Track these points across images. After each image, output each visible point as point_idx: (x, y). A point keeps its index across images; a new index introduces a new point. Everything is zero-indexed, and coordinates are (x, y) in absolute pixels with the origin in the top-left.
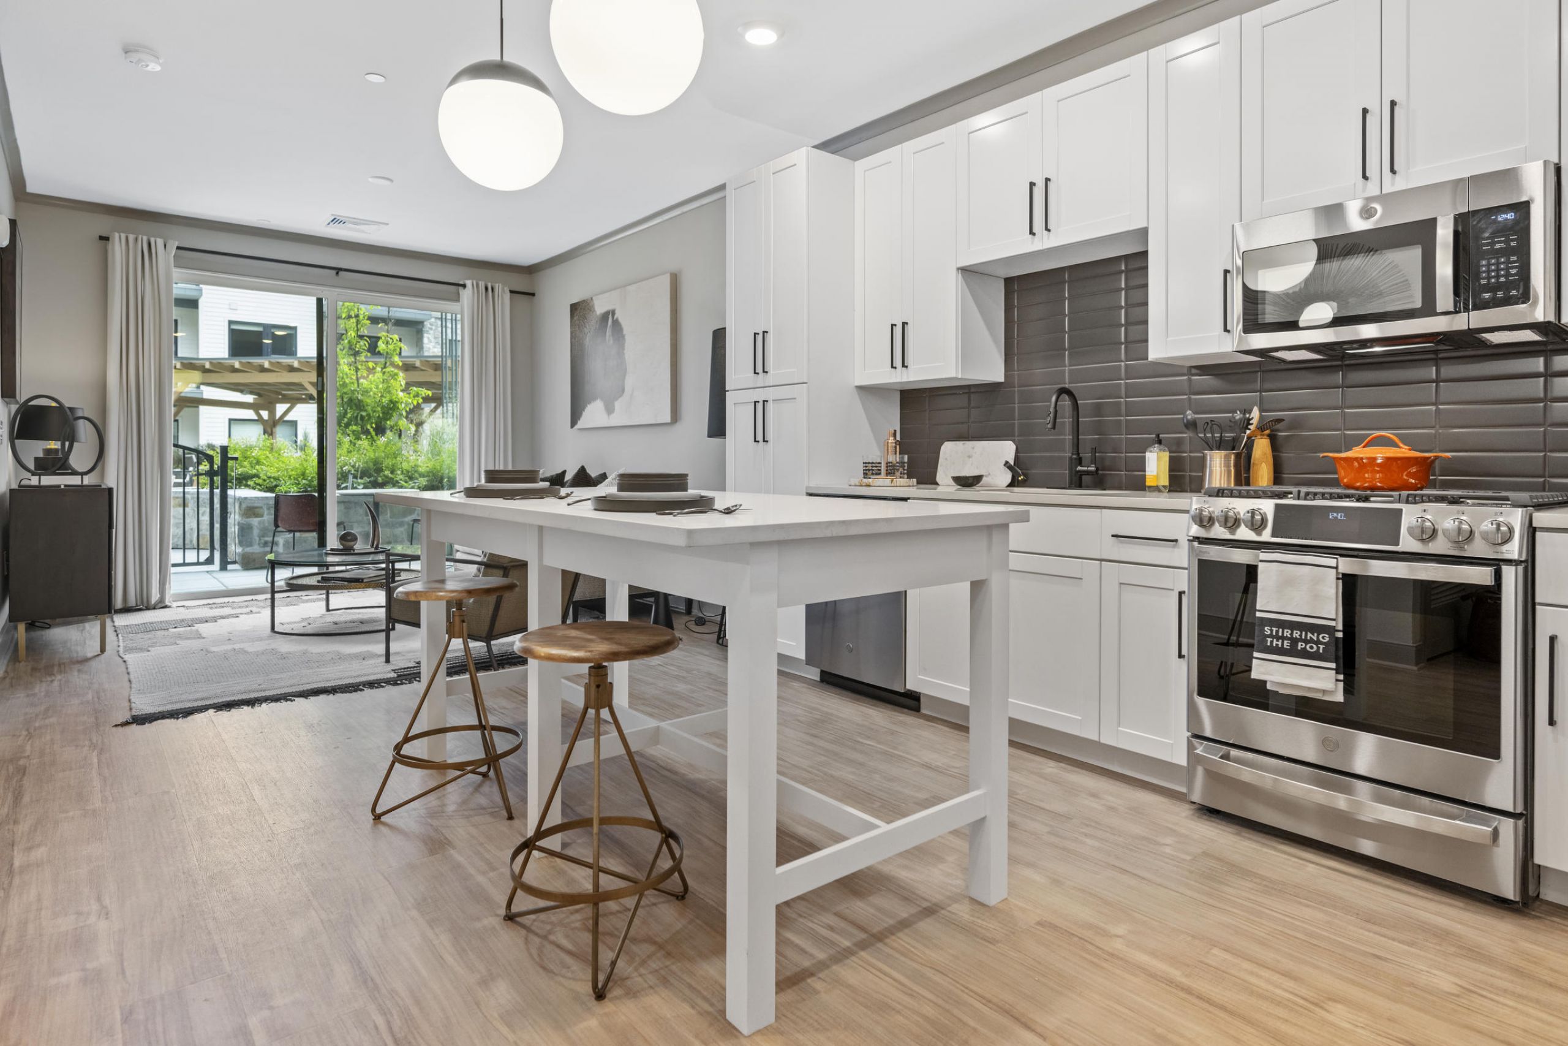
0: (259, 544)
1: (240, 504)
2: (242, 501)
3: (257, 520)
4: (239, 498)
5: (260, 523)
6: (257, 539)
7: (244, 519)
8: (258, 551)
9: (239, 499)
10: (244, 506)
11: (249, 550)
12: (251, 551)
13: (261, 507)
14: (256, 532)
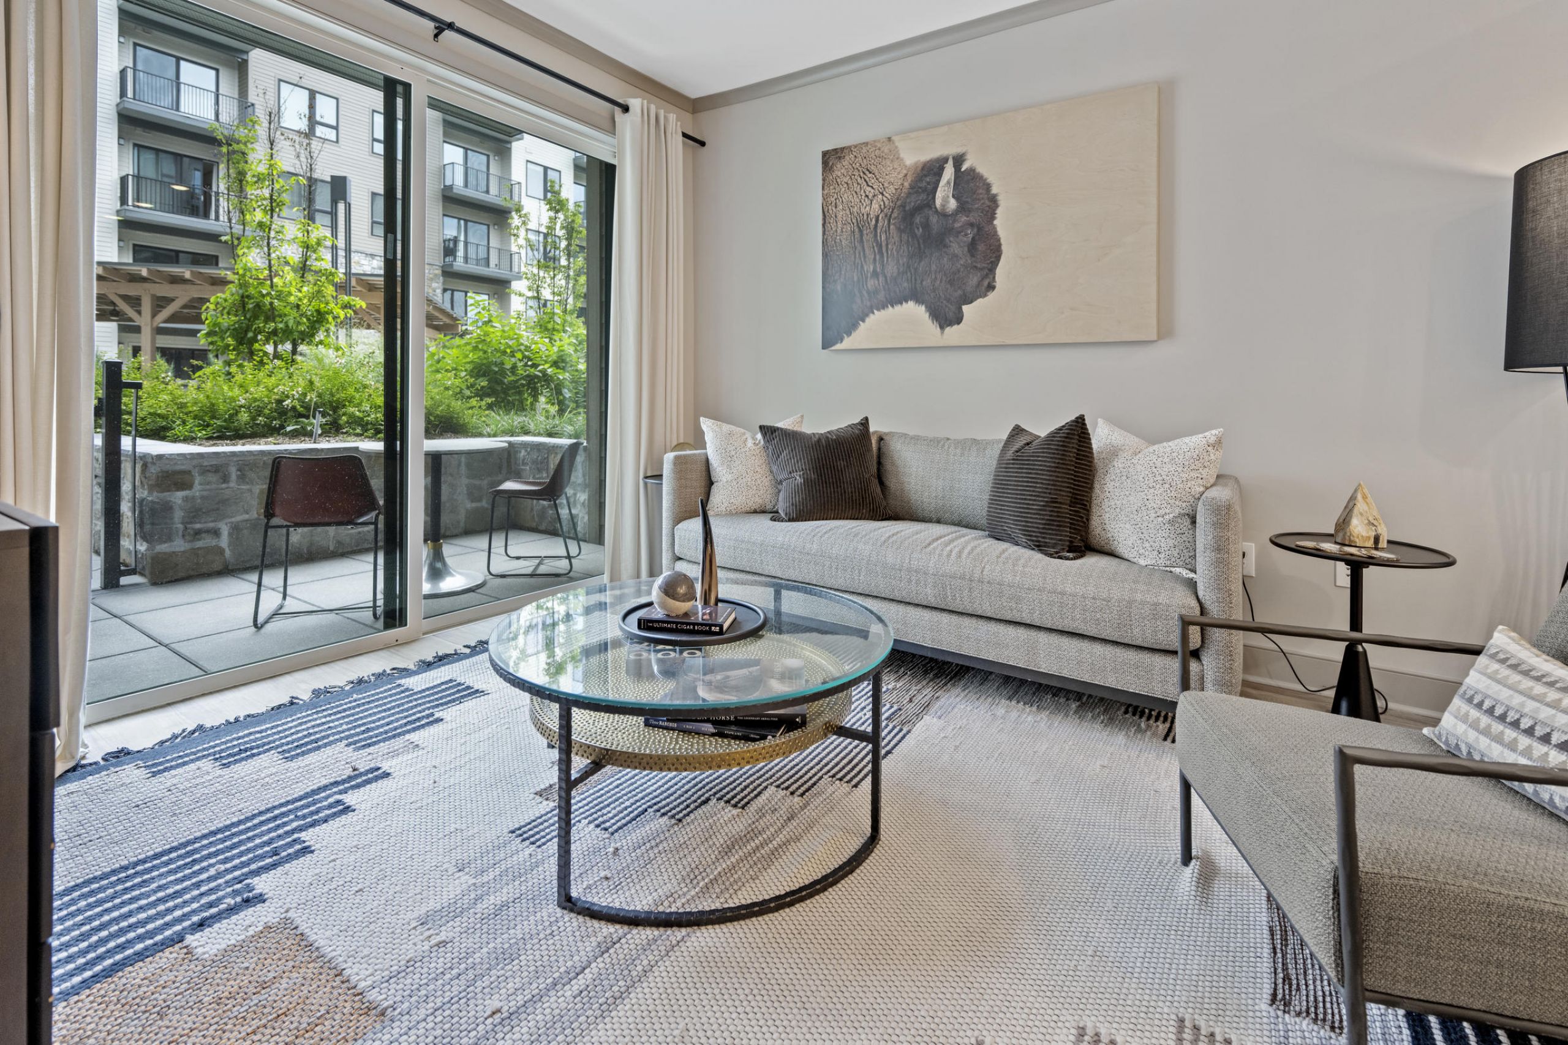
0: (183, 536)
1: (145, 466)
2: (147, 461)
3: (180, 494)
4: (144, 457)
5: (186, 499)
6: (181, 526)
7: (155, 494)
8: (182, 549)
9: (141, 458)
10: (153, 470)
11: (163, 548)
12: (168, 550)
13: (189, 472)
14: (178, 515)
